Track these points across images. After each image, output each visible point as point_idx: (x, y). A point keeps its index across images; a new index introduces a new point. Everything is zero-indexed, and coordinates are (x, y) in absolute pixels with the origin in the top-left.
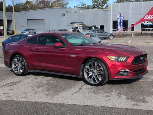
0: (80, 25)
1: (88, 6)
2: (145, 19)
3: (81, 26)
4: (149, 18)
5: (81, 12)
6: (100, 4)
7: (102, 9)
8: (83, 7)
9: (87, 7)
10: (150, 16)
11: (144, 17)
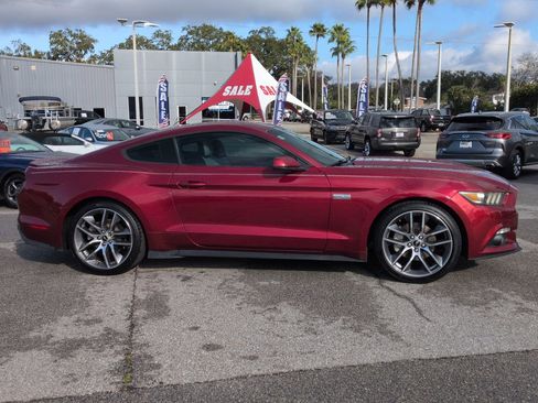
0: (50, 105)
1: (36, 52)
2: (224, 94)
3: (52, 108)
4: (234, 92)
5: (33, 68)
6: (71, 48)
7: (79, 61)
8: (22, 53)
9: (33, 54)
10: (236, 88)
11: (223, 90)
